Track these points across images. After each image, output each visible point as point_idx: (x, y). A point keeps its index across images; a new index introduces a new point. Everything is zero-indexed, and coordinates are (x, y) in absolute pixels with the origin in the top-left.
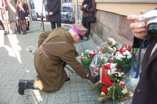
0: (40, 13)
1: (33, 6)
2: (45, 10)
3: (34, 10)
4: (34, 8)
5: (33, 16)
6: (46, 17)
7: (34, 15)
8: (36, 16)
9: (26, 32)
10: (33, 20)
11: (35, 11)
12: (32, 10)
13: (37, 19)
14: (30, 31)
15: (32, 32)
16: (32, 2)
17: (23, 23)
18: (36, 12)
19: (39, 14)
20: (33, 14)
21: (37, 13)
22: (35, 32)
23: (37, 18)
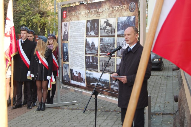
0: (76, 72)
1: (66, 56)
2: (86, 66)
3: (67, 63)
4: (67, 60)
5: (64, 75)
6: (85, 80)
7: (66, 74)
8: (68, 76)
9: (44, 106)
10: (64, 83)
11: (68, 65)
12: (64, 63)
13: (70, 82)
14: (54, 104)
15: (57, 108)
16: (65, 47)
17: (41, 87)
18: (70, 68)
19: (74, 72)
20: (65, 70)
21: (71, 70)
22: (63, 109)
23: (71, 80)
